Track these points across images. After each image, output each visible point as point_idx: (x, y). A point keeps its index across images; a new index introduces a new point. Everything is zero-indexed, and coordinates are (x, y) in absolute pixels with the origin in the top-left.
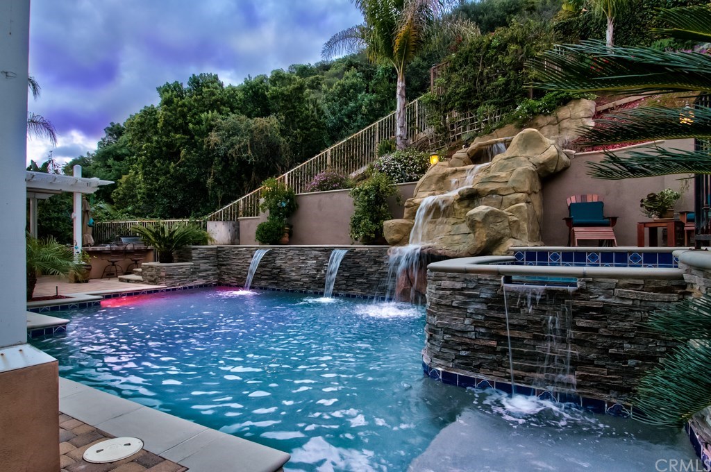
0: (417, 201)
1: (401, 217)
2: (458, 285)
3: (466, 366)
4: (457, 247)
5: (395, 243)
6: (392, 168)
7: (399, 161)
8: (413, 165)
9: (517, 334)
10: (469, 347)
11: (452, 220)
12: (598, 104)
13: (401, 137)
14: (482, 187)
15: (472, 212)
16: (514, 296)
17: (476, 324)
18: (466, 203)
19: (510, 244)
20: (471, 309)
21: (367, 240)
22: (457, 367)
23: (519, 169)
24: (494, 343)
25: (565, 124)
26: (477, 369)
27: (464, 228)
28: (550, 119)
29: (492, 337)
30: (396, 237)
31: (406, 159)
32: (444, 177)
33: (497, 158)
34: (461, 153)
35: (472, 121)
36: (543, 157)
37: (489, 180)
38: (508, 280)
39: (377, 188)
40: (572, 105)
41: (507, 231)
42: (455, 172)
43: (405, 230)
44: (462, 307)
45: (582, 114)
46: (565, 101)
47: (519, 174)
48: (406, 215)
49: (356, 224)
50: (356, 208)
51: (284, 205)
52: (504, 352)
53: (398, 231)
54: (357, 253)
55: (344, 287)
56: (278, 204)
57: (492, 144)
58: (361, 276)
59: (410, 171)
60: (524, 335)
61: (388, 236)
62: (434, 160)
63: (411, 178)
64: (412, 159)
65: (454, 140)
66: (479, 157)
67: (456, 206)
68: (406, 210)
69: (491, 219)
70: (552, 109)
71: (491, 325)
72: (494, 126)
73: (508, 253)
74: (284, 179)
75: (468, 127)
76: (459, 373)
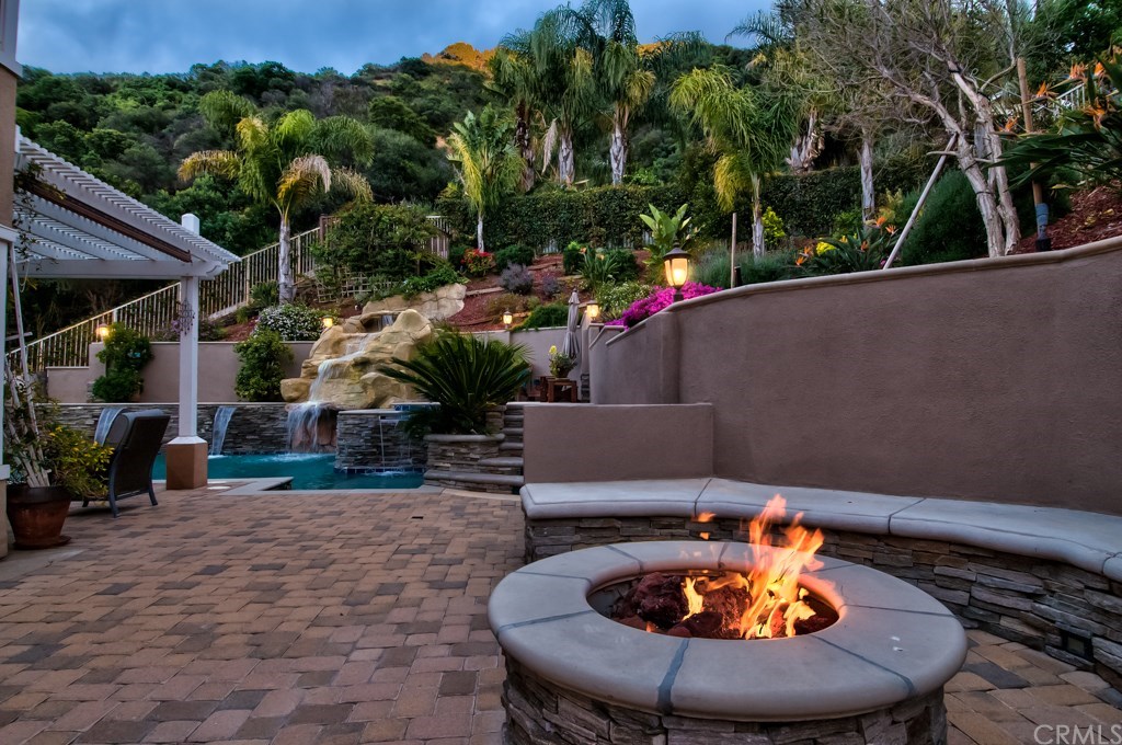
0: (315, 363)
1: (298, 376)
2: (357, 422)
3: (361, 464)
4: (353, 403)
5: (293, 400)
6: (281, 323)
7: (288, 316)
8: (304, 322)
9: (386, 444)
10: (361, 454)
11: (347, 381)
12: (469, 289)
13: (286, 286)
14: (372, 356)
15: (364, 377)
16: (385, 426)
17: (366, 441)
18: (360, 368)
19: (392, 401)
20: (363, 434)
21: (258, 397)
22: (356, 465)
23: (402, 343)
24: (374, 450)
25: (443, 302)
26: (366, 464)
27: (358, 388)
28: (431, 296)
29: (374, 447)
30: (294, 394)
31: (296, 315)
32: (339, 342)
33: (387, 330)
34: (355, 320)
35: (365, 282)
36: (421, 334)
37: (377, 350)
38: (383, 418)
39: (269, 345)
40: (447, 287)
41: (390, 391)
42: (349, 338)
43: (303, 388)
44: (359, 434)
45: (455, 296)
46: (443, 283)
47: (401, 348)
48: (303, 374)
49: (243, 382)
50: (242, 364)
51: (138, 355)
52: (380, 453)
53: (296, 390)
54: (248, 410)
55: (231, 444)
56: (130, 354)
57: (382, 315)
58: (253, 433)
59: (300, 328)
60: (389, 444)
61: (286, 394)
62: (328, 322)
63: (302, 335)
64: (302, 316)
65: (346, 296)
66: (371, 325)
67: (352, 370)
68: (303, 371)
69: (379, 383)
70: (433, 288)
71: (374, 440)
72: (385, 294)
73: (390, 407)
74: (111, 317)
75: (361, 287)
76: (356, 468)
